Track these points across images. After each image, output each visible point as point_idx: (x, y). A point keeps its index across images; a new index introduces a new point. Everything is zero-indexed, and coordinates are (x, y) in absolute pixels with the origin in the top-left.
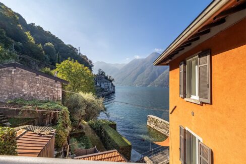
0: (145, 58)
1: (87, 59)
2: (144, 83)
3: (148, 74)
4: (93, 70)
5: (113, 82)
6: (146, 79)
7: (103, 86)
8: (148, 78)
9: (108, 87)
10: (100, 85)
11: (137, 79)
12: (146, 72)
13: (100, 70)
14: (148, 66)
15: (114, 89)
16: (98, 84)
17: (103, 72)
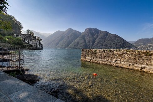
0: (64, 31)
1: (16, 20)
2: (63, 47)
3: (66, 41)
4: (22, 31)
5: (41, 42)
6: (65, 44)
7: (31, 43)
8: (66, 43)
9: (37, 44)
10: (29, 42)
11: (59, 44)
12: (65, 40)
13: (28, 31)
14: (66, 36)
15: (42, 46)
16: (26, 41)
17: (31, 33)
